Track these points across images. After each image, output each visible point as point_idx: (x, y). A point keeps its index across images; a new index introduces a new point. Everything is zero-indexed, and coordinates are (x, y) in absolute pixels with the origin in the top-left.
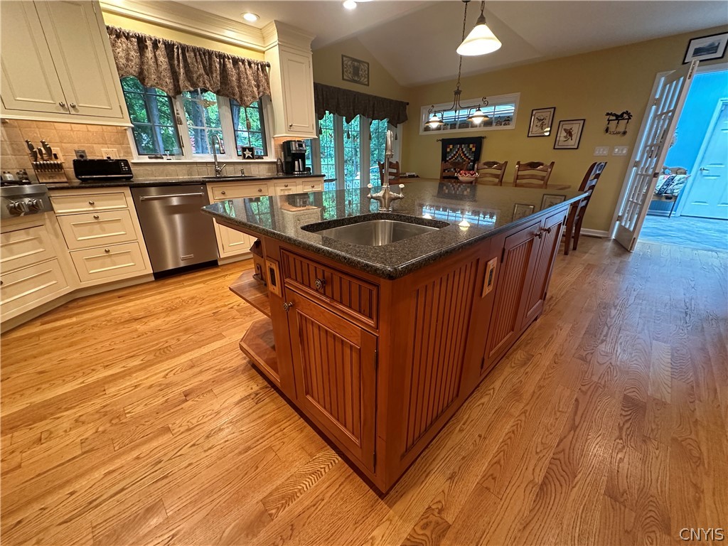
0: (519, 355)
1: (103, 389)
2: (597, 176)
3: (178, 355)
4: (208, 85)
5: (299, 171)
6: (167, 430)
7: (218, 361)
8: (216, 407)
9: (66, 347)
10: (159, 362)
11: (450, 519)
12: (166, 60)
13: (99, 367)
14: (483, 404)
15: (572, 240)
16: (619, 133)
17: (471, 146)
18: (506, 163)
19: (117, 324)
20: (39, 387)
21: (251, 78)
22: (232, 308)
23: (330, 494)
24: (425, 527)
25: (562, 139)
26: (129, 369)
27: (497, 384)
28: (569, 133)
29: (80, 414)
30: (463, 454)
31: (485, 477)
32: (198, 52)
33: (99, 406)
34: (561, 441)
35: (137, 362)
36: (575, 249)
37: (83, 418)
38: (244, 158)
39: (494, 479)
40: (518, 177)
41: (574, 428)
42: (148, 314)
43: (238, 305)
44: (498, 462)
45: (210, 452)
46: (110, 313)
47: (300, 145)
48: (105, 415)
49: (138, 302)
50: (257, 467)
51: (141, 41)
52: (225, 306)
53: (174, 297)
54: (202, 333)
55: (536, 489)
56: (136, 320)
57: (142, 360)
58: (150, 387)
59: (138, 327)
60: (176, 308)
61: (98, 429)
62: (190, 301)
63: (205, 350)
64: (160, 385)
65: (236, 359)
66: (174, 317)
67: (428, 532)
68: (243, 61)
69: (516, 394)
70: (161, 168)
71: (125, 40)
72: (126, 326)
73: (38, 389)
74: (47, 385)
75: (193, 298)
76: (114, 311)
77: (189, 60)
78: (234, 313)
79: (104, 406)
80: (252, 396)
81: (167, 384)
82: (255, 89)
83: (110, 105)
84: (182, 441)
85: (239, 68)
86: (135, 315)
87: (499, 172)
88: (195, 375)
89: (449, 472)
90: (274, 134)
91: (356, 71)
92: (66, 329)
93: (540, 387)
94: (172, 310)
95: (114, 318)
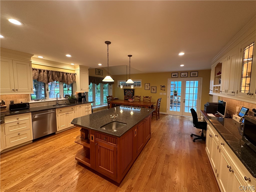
0: (146, 149)
1: (31, 180)
2: (160, 101)
3: (53, 165)
4: (58, 80)
5: (83, 101)
6: (58, 186)
7: (67, 165)
8: (72, 177)
9: (9, 171)
10: (47, 169)
11: (133, 186)
12: (47, 75)
13: (26, 174)
14: (138, 162)
15: (158, 116)
16: (163, 90)
17: (132, 91)
18: (141, 96)
19: (25, 160)
20: (5, 184)
21: (71, 77)
22: (66, 148)
23: (107, 189)
24: (128, 189)
25: (152, 91)
26: (38, 173)
27: (141, 157)
28: (154, 89)
29: (27, 188)
30: (135, 173)
31: (139, 177)
32: (56, 72)
33: (32, 185)
34: (154, 166)
35: (40, 170)
36: (159, 118)
37: (29, 189)
38: (66, 98)
39: (141, 177)
40: (144, 100)
41: (156, 163)
42: (36, 154)
43: (68, 147)
44: (142, 173)
45: (73, 188)
46: (20, 156)
47: (84, 94)
48: (36, 187)
49: (30, 151)
50: (88, 188)
51: (40, 71)
52: (63, 148)
53: (43, 147)
54: (59, 157)
55: (149, 177)
56: (32, 157)
57: (41, 169)
58: (48, 176)
59: (34, 159)
60: (46, 151)
61: (36, 191)
62: (50, 148)
63: (61, 163)
64: (51, 175)
65: (73, 163)
66: (46, 154)
67: (129, 190)
68: (69, 73)
69: (145, 158)
70: (38, 104)
71: (35, 71)
72: (29, 160)
73: (6, 185)
74: (9, 183)
75: (51, 147)
76: (22, 155)
77: (53, 74)
78: (67, 149)
79: (34, 185)
80: (81, 172)
81: (53, 174)
82: (72, 80)
83: (28, 88)
84: (64, 187)
85: (67, 75)
86: (31, 155)
87: (139, 99)
88: (61, 170)
89: (132, 178)
90: (76, 91)
91: (99, 72)
92: (4, 165)
93: (150, 156)
94: (44, 152)
95: (23, 158)
